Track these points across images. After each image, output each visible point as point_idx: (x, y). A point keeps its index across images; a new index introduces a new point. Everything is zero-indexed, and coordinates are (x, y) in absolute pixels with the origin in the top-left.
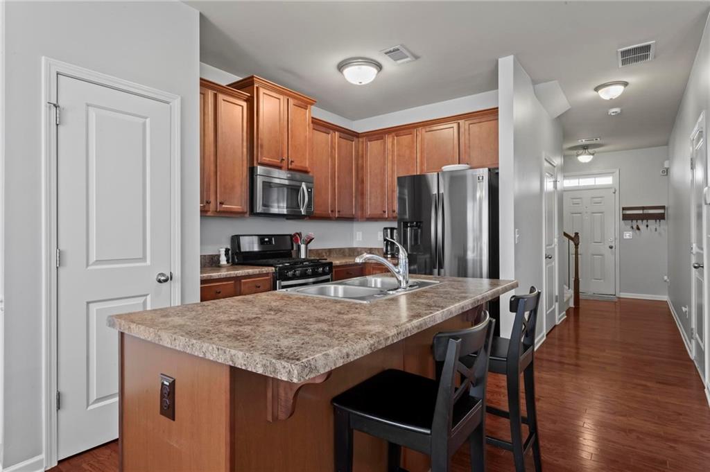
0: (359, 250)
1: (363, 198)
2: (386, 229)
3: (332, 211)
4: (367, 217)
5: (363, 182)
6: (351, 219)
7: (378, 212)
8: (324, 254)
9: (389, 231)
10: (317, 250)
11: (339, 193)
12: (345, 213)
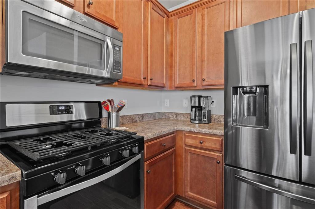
0: (167, 114)
1: (171, 70)
2: (194, 96)
3: (145, 78)
4: (176, 86)
5: (172, 55)
6: (161, 88)
7: (187, 81)
8: (137, 119)
9: (197, 98)
10: (131, 116)
11: (151, 61)
12: (157, 82)
